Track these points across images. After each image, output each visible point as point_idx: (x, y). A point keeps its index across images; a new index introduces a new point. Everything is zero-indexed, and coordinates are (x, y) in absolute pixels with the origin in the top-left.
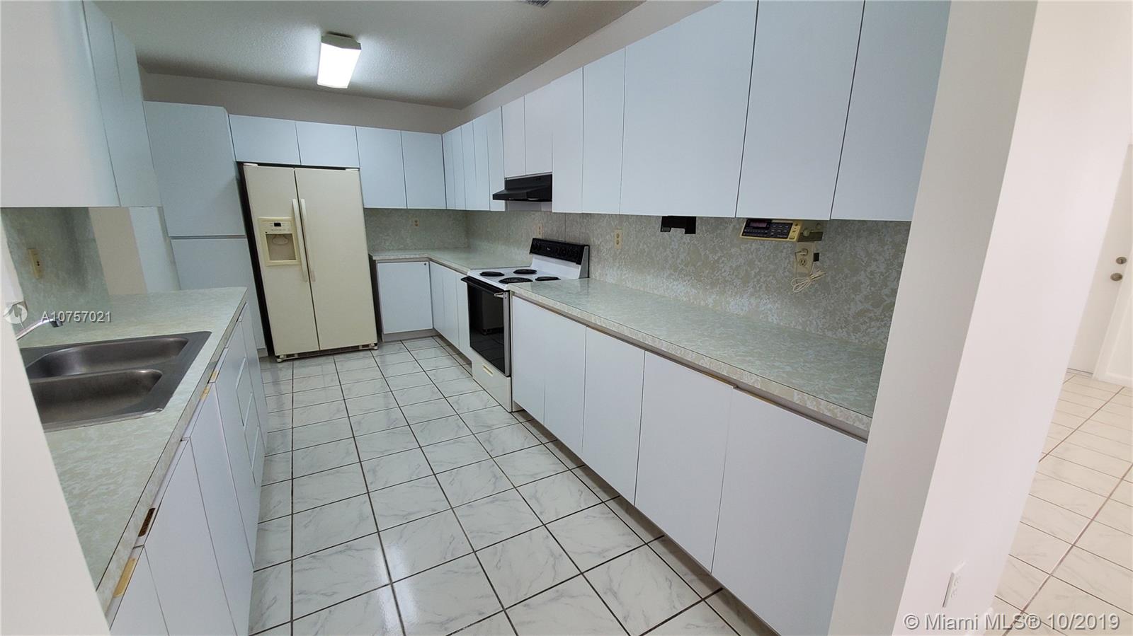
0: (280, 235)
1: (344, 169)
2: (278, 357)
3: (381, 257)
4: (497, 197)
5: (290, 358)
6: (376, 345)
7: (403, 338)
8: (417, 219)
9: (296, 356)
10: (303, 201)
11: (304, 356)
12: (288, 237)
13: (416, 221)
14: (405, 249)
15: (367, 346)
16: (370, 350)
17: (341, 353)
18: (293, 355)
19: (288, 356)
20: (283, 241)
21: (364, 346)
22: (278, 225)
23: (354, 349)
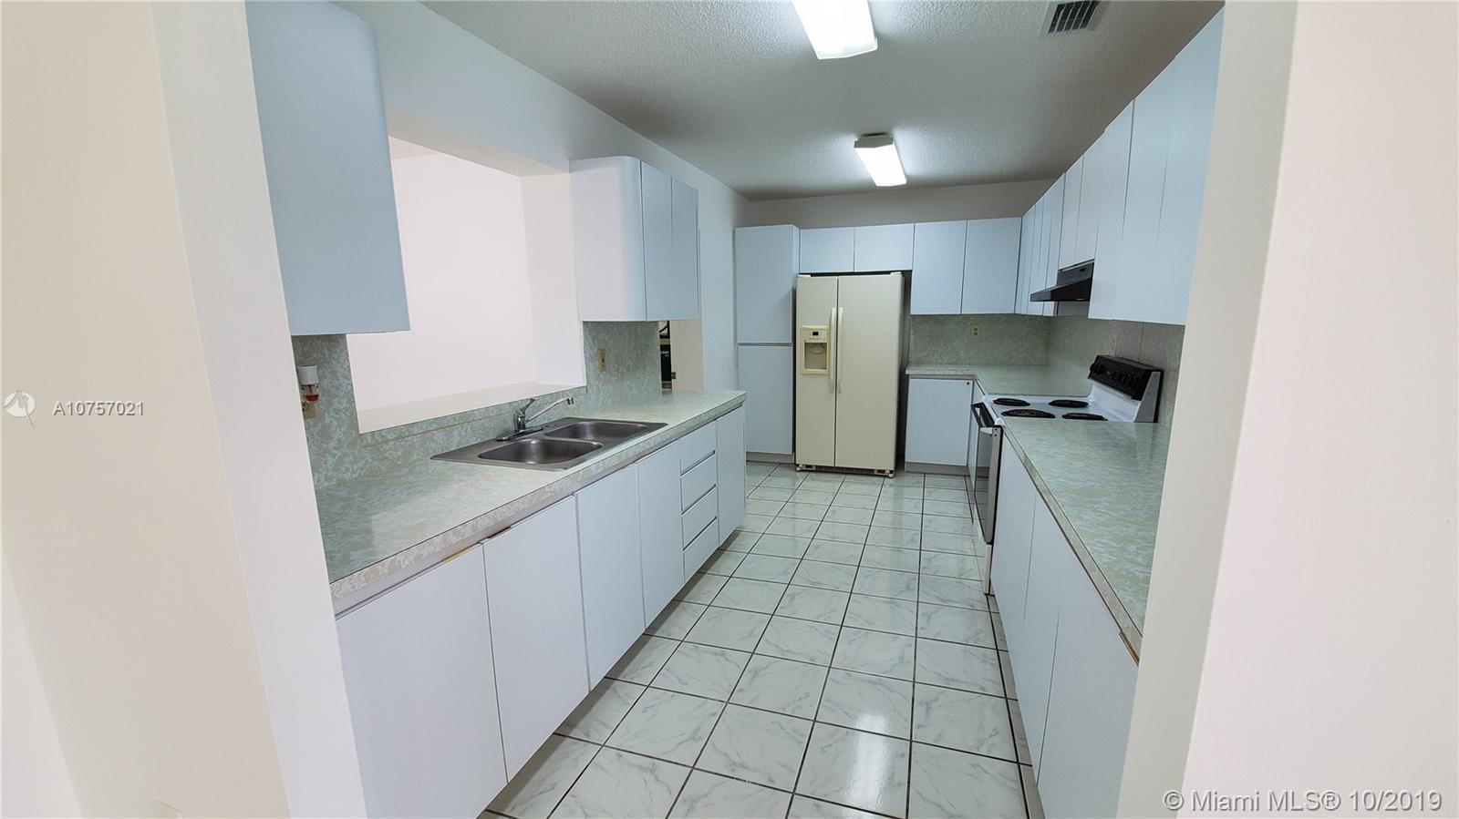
0: (815, 344)
1: (888, 273)
2: (798, 465)
3: (915, 372)
4: (1037, 297)
5: (808, 469)
6: (891, 472)
7: (927, 470)
8: (976, 327)
9: (814, 468)
10: (841, 309)
11: (821, 470)
12: (823, 346)
13: (976, 330)
14: (957, 363)
15: (884, 471)
16: (885, 476)
17: (853, 474)
18: (811, 466)
19: (807, 466)
20: (817, 349)
21: (879, 471)
22: (815, 334)
23: (868, 473)
